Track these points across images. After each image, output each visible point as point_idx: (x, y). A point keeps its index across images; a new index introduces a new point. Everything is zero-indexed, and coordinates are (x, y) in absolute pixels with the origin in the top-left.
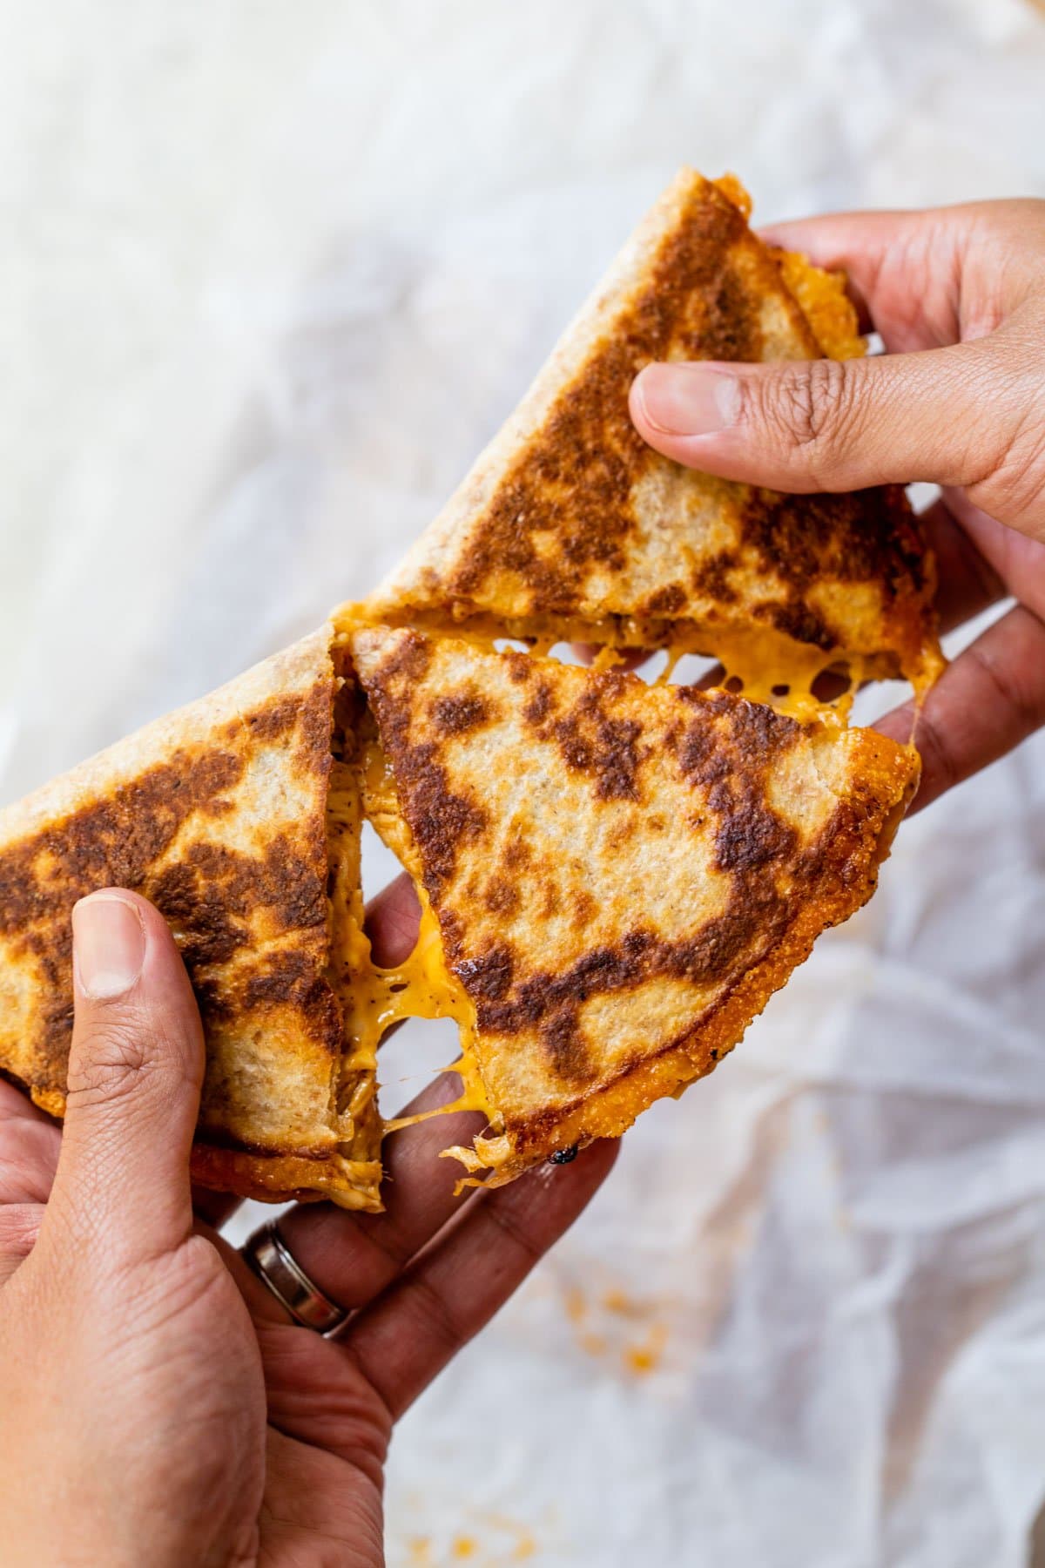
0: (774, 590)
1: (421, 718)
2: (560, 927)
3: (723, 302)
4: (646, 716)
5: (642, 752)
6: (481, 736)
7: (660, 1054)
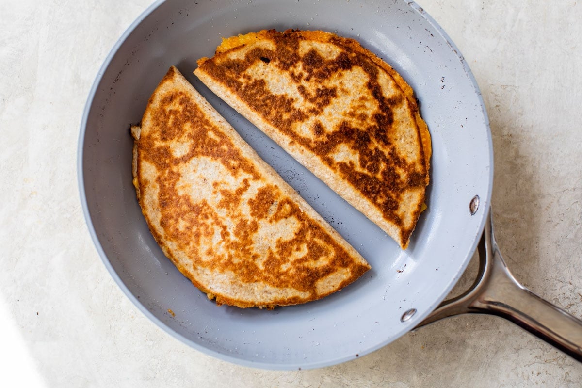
0: (300, 65)
2: (367, 104)
4: (314, 88)
5: (324, 88)
6: (323, 125)
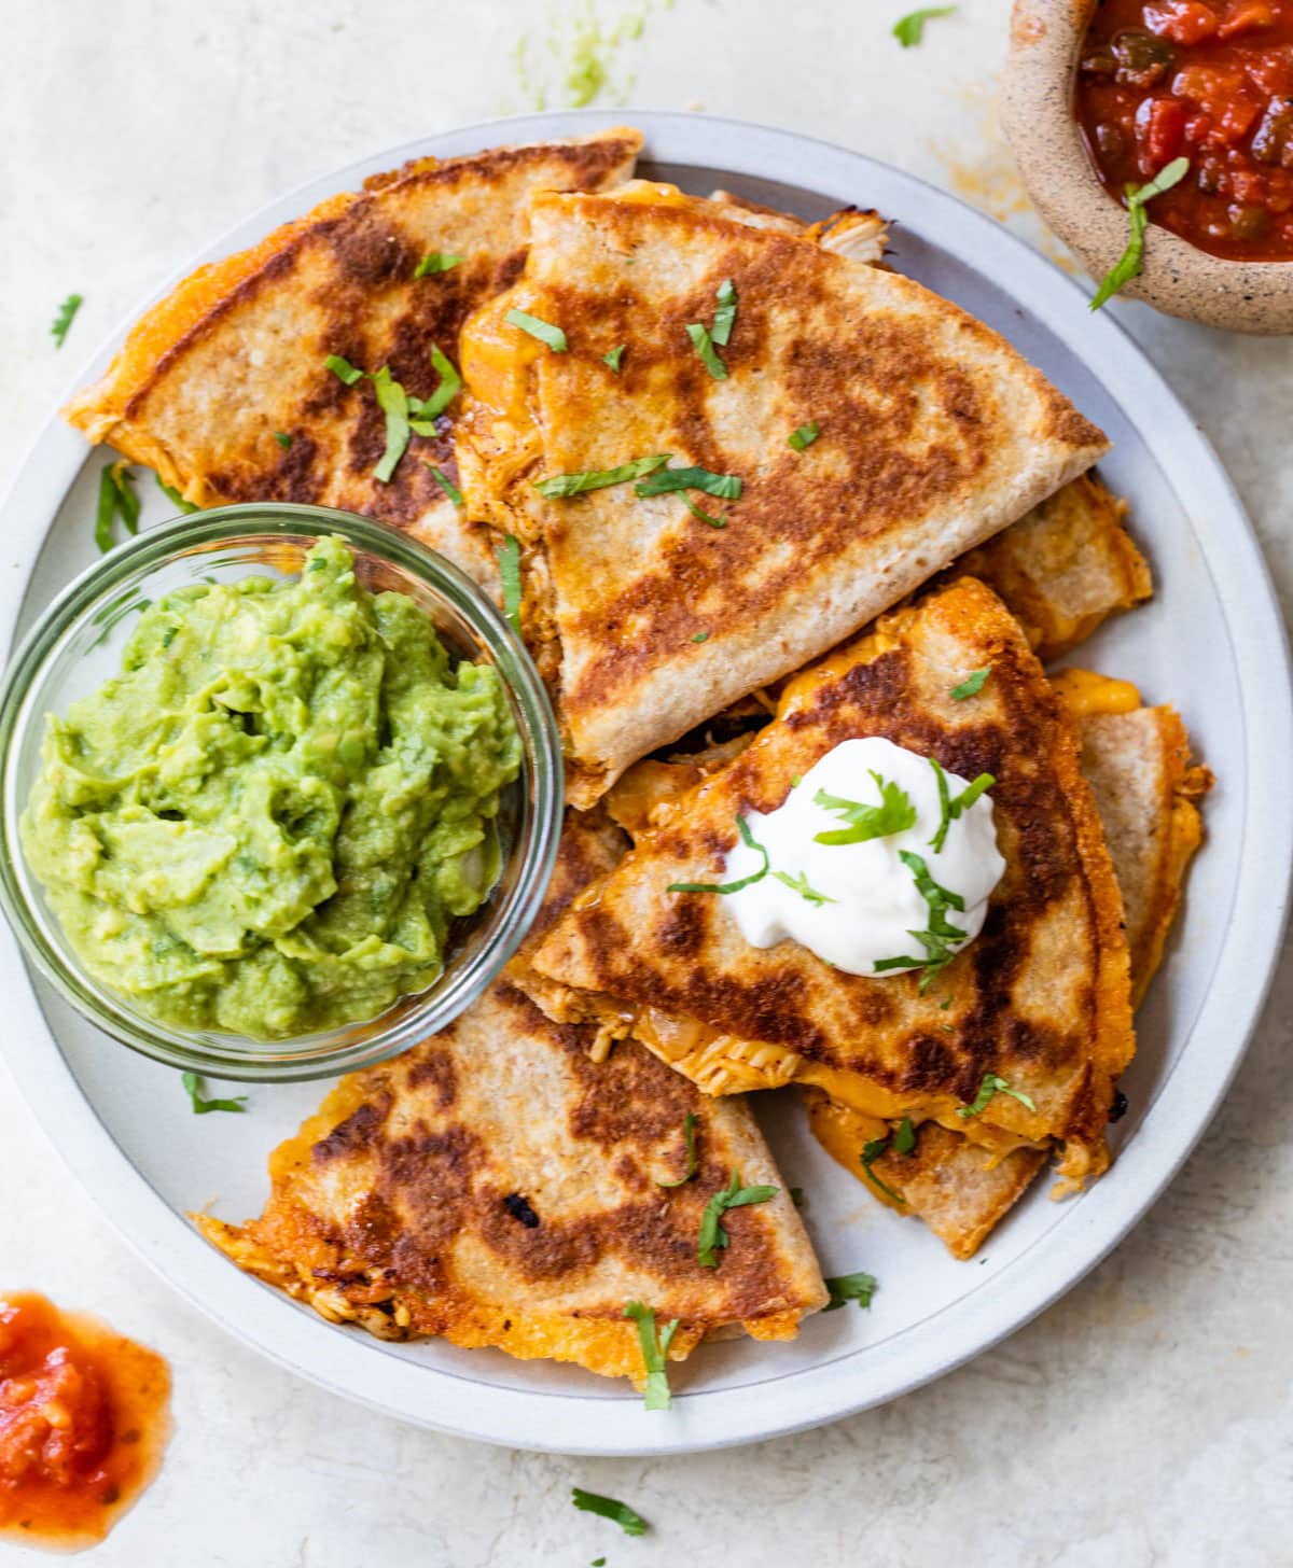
1: (665, 965)
3: (687, 1251)
7: (1096, 969)
